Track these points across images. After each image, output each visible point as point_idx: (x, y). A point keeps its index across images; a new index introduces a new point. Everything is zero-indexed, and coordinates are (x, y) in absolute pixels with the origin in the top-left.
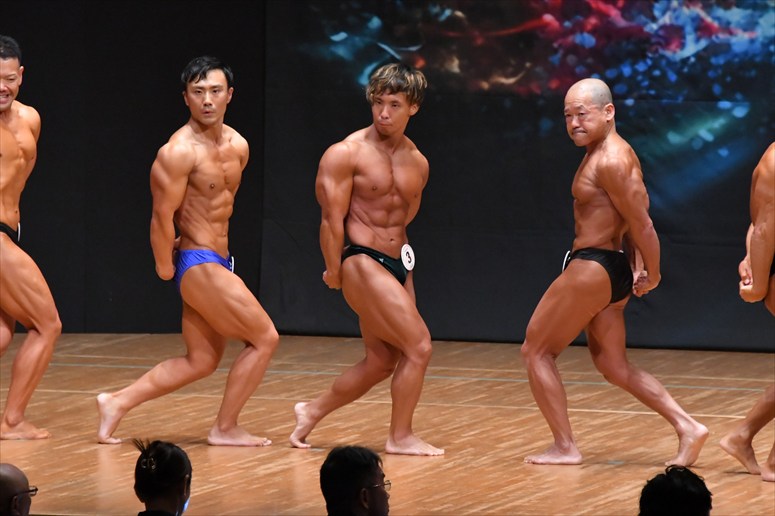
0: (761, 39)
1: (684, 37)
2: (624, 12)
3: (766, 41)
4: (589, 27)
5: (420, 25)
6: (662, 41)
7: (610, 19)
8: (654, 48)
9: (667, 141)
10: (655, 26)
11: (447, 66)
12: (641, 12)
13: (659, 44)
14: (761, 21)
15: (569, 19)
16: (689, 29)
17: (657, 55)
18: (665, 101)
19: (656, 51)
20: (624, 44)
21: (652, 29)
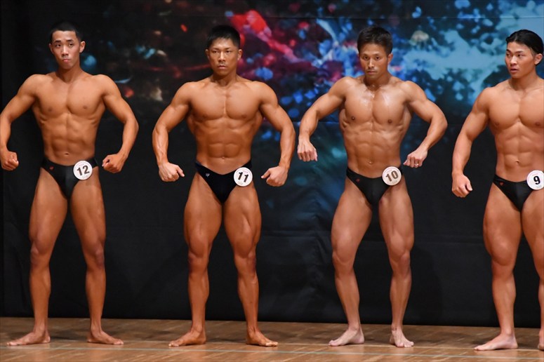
0: (405, 72)
1: (343, 71)
2: (296, 50)
3: (409, 74)
4: (267, 63)
5: (129, 62)
6: (327, 74)
7: (284, 56)
8: (320, 80)
9: (331, 155)
10: (320, 62)
11: (151, 95)
12: (309, 50)
13: (324, 76)
14: (405, 57)
15: (251, 57)
16: (347, 64)
17: (322, 86)
18: (329, 123)
19: (322, 82)
20: (296, 76)
21: (318, 64)
